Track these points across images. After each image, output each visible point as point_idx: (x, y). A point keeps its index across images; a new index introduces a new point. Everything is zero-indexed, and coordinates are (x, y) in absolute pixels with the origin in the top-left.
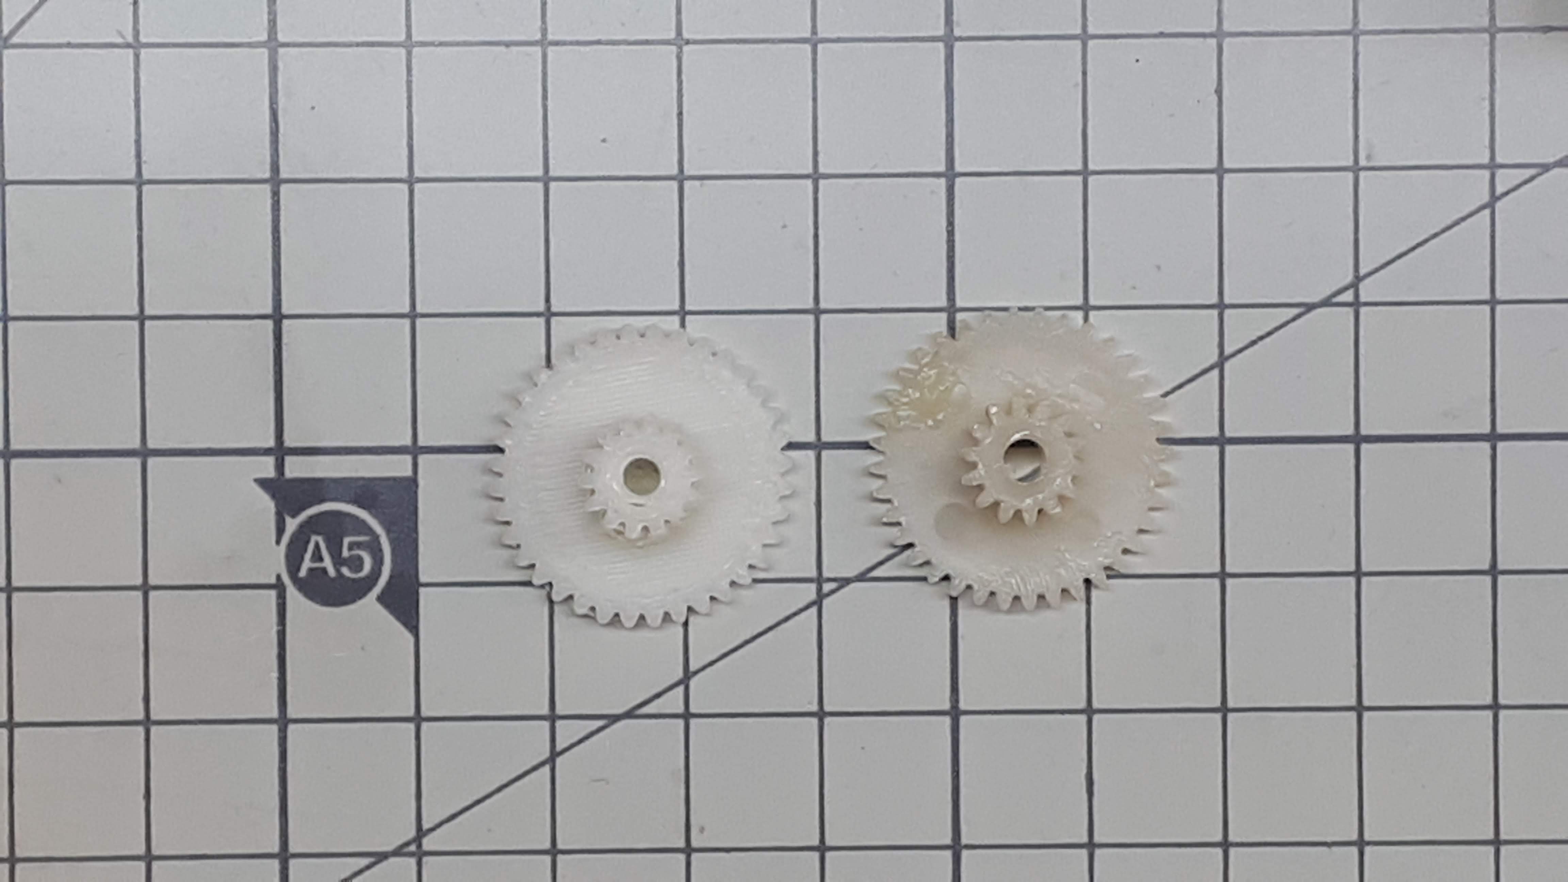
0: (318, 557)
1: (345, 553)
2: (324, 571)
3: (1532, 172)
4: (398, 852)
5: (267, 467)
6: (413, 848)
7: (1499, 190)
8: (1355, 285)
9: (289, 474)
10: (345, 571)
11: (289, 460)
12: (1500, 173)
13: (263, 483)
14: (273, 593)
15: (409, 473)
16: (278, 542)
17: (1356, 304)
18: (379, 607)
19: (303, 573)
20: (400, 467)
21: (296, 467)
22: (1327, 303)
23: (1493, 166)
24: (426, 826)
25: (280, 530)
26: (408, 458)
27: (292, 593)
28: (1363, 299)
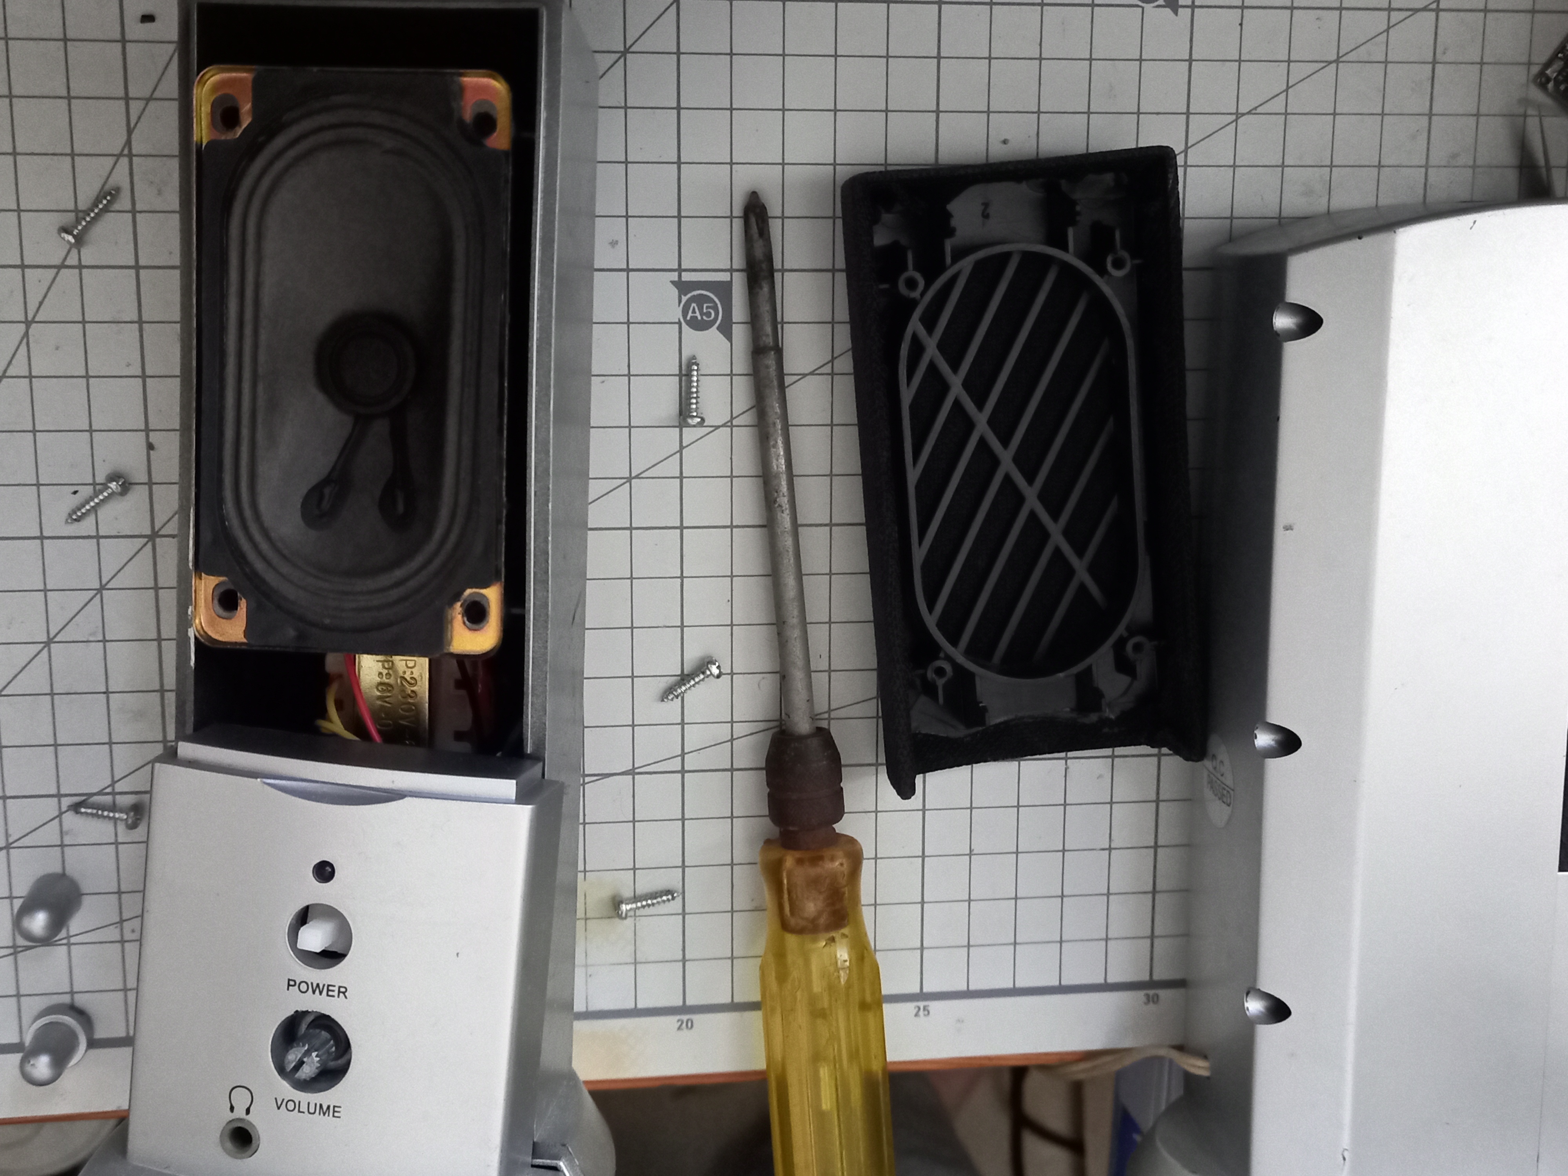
0: (694, 311)
1: (705, 311)
2: (697, 317)
4: (724, 425)
5: (674, 276)
6: (729, 424)
9: (683, 279)
10: (704, 318)
11: (683, 274)
14: (677, 326)
15: (729, 279)
16: (679, 305)
18: (718, 332)
19: (688, 318)
20: (724, 277)
21: (686, 277)
24: (734, 416)
26: (729, 274)
27: (684, 324)
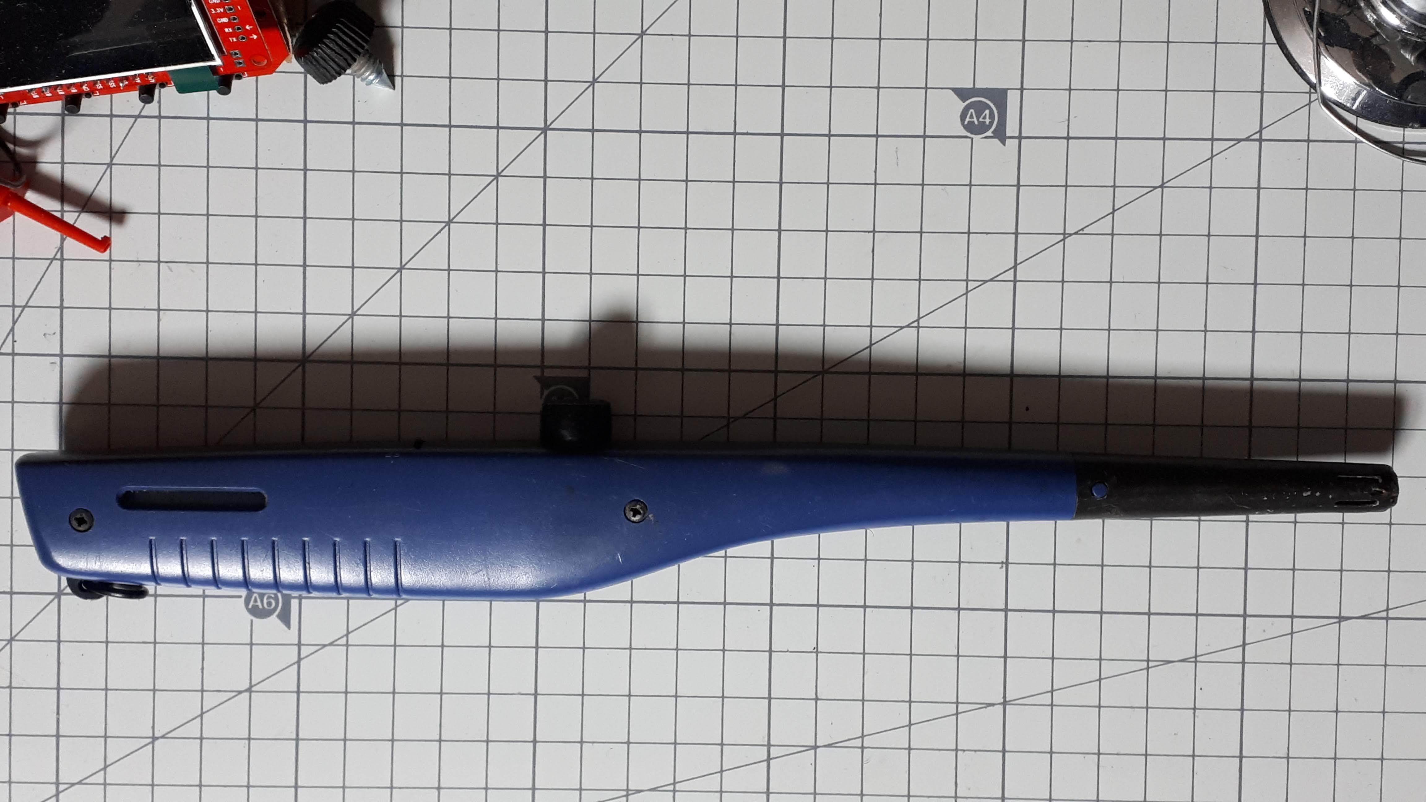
3: (981, 283)
5: (538, 372)
7: (969, 289)
8: (918, 321)
9: (546, 374)
11: (545, 370)
12: (969, 283)
13: (536, 378)
15: (587, 376)
16: (541, 397)
17: (918, 327)
20: (583, 374)
21: (548, 373)
22: (908, 326)
23: (967, 281)
25: (542, 393)
26: (587, 371)
28: (920, 325)
